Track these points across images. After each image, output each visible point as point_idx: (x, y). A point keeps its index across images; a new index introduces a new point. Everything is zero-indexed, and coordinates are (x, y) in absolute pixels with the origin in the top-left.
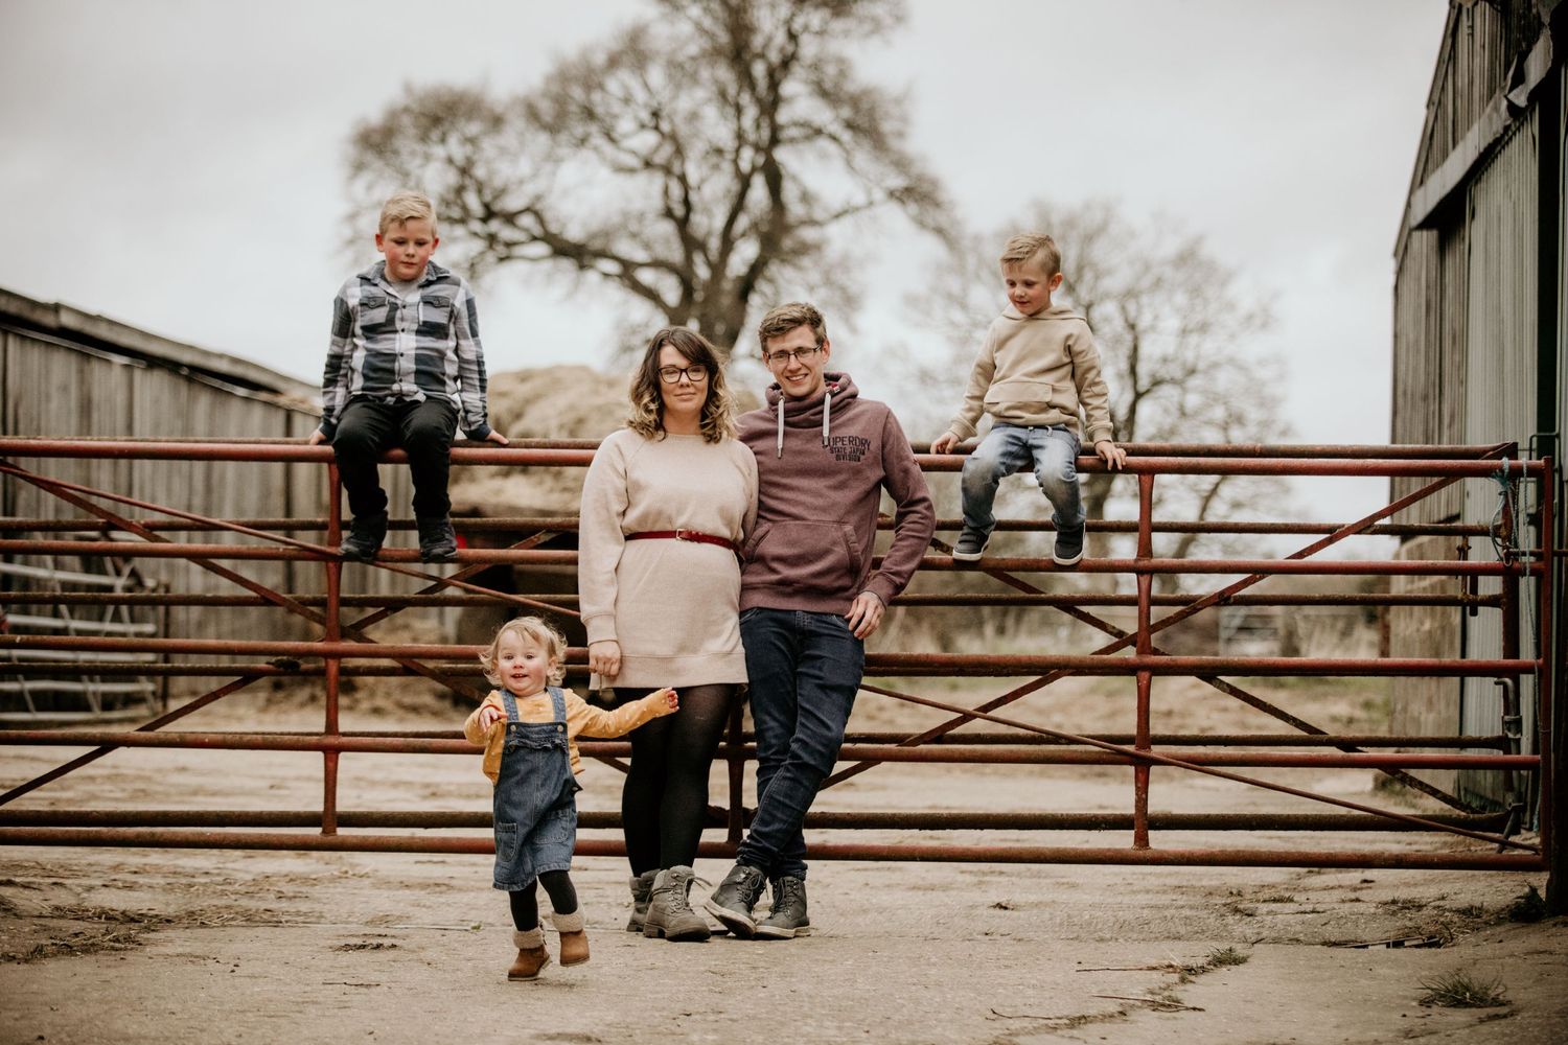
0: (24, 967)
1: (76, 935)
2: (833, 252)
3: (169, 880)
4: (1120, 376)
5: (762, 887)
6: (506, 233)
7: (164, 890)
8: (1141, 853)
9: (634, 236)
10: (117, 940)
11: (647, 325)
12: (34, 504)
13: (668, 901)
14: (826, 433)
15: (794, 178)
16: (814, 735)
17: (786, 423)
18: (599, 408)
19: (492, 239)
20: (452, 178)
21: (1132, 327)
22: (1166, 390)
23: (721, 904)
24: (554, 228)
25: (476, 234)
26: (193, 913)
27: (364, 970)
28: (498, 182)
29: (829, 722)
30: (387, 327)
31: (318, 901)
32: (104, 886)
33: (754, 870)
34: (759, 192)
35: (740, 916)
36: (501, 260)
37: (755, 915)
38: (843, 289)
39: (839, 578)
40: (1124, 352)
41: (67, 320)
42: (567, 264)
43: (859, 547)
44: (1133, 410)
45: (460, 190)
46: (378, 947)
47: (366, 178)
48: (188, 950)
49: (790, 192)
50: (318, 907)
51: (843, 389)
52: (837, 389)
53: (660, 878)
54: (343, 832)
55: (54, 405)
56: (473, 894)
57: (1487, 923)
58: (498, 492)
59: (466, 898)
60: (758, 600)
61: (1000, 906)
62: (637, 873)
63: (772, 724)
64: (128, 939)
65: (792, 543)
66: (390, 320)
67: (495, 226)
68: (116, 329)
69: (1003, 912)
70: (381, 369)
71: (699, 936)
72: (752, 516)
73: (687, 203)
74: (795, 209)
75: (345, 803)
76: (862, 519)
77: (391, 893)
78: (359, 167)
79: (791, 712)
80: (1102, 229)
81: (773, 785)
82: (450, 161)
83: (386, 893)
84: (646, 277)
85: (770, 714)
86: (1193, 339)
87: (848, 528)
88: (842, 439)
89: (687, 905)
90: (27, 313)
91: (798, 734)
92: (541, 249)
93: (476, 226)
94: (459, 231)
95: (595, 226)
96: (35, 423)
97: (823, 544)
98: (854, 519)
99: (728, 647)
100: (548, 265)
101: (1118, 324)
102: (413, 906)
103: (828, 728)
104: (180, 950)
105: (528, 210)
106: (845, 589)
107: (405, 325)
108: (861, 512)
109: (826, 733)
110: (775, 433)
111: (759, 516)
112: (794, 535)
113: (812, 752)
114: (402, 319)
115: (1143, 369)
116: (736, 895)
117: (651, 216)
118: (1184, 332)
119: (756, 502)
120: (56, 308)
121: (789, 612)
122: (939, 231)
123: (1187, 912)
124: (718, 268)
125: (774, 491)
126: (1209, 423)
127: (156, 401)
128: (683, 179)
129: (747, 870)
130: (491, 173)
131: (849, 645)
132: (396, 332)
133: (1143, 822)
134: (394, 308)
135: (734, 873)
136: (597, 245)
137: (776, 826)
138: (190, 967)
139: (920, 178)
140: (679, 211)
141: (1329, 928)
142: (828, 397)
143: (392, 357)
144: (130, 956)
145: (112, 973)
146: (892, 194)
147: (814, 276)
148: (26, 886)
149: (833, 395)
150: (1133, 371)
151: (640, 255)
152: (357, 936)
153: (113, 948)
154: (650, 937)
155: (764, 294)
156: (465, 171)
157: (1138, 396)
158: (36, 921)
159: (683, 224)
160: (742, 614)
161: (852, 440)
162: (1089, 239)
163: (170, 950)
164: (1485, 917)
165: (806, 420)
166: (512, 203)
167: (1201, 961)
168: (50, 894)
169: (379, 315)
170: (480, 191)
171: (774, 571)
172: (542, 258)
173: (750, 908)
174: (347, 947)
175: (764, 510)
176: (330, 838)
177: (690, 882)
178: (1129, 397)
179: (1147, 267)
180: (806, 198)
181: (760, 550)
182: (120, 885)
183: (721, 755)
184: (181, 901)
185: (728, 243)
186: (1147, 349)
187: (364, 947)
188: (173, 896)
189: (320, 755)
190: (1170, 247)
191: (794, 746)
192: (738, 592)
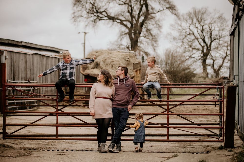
0: (15, 158)
1: (22, 153)
2: (157, 18)
3: (36, 143)
4: (208, 38)
5: (115, 145)
6: (100, 15)
7: (35, 144)
8: (168, 140)
9: (123, 15)
10: (28, 154)
11: (125, 31)
12: (18, 78)
13: (102, 148)
14: (125, 83)
15: (150, 5)
16: (122, 125)
17: (119, 82)
18: (109, 57)
19: (98, 16)
20: (91, 6)
21: (210, 29)
22: (216, 40)
23: (109, 148)
24: (109, 14)
25: (95, 16)
26: (39, 148)
27: (59, 159)
28: (99, 7)
29: (124, 123)
30: (66, 69)
31: (57, 146)
32: (27, 144)
33: (114, 143)
34: (144, 8)
35: (112, 150)
36: (100, 20)
37: (114, 149)
38: (159, 25)
39: (126, 103)
40: (209, 34)
41: (23, 44)
42: (111, 21)
43: (128, 99)
44: (211, 44)
45: (93, 8)
46: (62, 154)
47: (76, 6)
48: (37, 155)
49: (150, 8)
50: (56, 147)
51: (127, 77)
52: (126, 77)
53: (101, 144)
54: (59, 137)
55: (21, 62)
56: (78, 144)
57: (216, 149)
58: (92, 72)
59: (77, 145)
60: (114, 106)
61: (151, 146)
62: (99, 143)
63: (116, 123)
64: (29, 154)
65: (119, 98)
66: (66, 68)
67: (98, 14)
68: (32, 44)
69: (152, 147)
70: (64, 75)
71: (106, 152)
72: (114, 95)
73: (132, 10)
74: (151, 11)
75: (59, 133)
76: (129, 95)
77: (67, 144)
78: (75, 4)
79: (119, 122)
80: (205, 12)
81: (116, 132)
82: (91, 3)
83: (66, 144)
84: (125, 23)
85: (116, 122)
86: (221, 32)
87: (127, 96)
88: (127, 84)
89: (105, 148)
90: (17, 44)
91: (120, 125)
92: (106, 18)
93: (95, 14)
94: (92, 15)
95: (116, 14)
96: (18, 66)
97: (123, 98)
98: (128, 95)
99: (110, 113)
100: (108, 21)
101: (208, 29)
102: (70, 146)
103: (123, 124)
104: (36, 155)
105: (104, 11)
106: (127, 104)
107: (68, 69)
108: (129, 94)
109: (123, 125)
110: (118, 83)
111: (115, 95)
112: (119, 97)
113: (121, 127)
114: (68, 68)
115: (212, 37)
116: (111, 147)
117: (126, 12)
118: (219, 30)
119: (114, 93)
120: (22, 42)
121: (118, 108)
122: (175, 14)
123: (176, 147)
124: (137, 21)
125: (117, 91)
126: (224, 46)
127: (37, 59)
128: (131, 6)
129: (113, 143)
130: (97, 5)
131: (126, 113)
132: (67, 70)
133: (168, 135)
134: (66, 66)
135: (111, 144)
136: (116, 17)
137: (117, 137)
138: (37, 158)
139: (172, 5)
140: (130, 11)
141: (195, 150)
142: (125, 78)
143: (66, 73)
144: (29, 157)
145: (26, 159)
146: (167, 8)
147: (154, 23)
148: (16, 144)
149: (126, 78)
150: (211, 37)
151: (124, 19)
152: (60, 153)
153: (27, 155)
154: (100, 152)
155: (145, 25)
156: (93, 5)
157: (212, 41)
158: (17, 151)
159: (131, 14)
160: (112, 108)
161: (128, 84)
162: (203, 14)
163: (34, 155)
164: (216, 148)
165: (122, 81)
166: (102, 10)
167: (171, 156)
168: (19, 145)
169: (65, 67)
170: (96, 9)
171: (117, 102)
172: (107, 19)
173: (113, 149)
174: (58, 155)
175: (116, 94)
176: (57, 138)
177: (105, 145)
178: (210, 42)
179: (213, 19)
180: (152, 9)
181: (115, 99)
182: (29, 143)
183: (110, 127)
184: (38, 146)
185: (139, 17)
186: (213, 33)
187: (60, 154)
188: (36, 145)
189: (56, 127)
190: (217, 15)
191: (119, 126)
192: (112, 105)
